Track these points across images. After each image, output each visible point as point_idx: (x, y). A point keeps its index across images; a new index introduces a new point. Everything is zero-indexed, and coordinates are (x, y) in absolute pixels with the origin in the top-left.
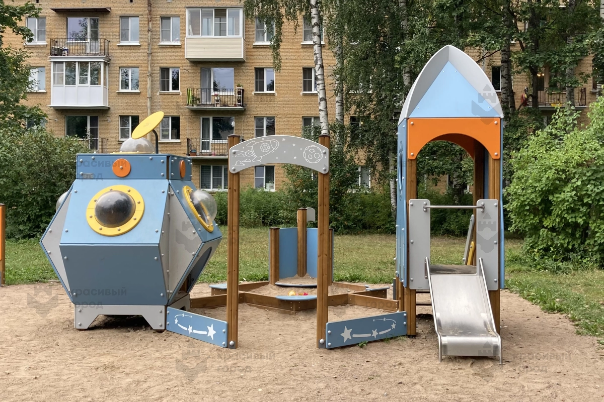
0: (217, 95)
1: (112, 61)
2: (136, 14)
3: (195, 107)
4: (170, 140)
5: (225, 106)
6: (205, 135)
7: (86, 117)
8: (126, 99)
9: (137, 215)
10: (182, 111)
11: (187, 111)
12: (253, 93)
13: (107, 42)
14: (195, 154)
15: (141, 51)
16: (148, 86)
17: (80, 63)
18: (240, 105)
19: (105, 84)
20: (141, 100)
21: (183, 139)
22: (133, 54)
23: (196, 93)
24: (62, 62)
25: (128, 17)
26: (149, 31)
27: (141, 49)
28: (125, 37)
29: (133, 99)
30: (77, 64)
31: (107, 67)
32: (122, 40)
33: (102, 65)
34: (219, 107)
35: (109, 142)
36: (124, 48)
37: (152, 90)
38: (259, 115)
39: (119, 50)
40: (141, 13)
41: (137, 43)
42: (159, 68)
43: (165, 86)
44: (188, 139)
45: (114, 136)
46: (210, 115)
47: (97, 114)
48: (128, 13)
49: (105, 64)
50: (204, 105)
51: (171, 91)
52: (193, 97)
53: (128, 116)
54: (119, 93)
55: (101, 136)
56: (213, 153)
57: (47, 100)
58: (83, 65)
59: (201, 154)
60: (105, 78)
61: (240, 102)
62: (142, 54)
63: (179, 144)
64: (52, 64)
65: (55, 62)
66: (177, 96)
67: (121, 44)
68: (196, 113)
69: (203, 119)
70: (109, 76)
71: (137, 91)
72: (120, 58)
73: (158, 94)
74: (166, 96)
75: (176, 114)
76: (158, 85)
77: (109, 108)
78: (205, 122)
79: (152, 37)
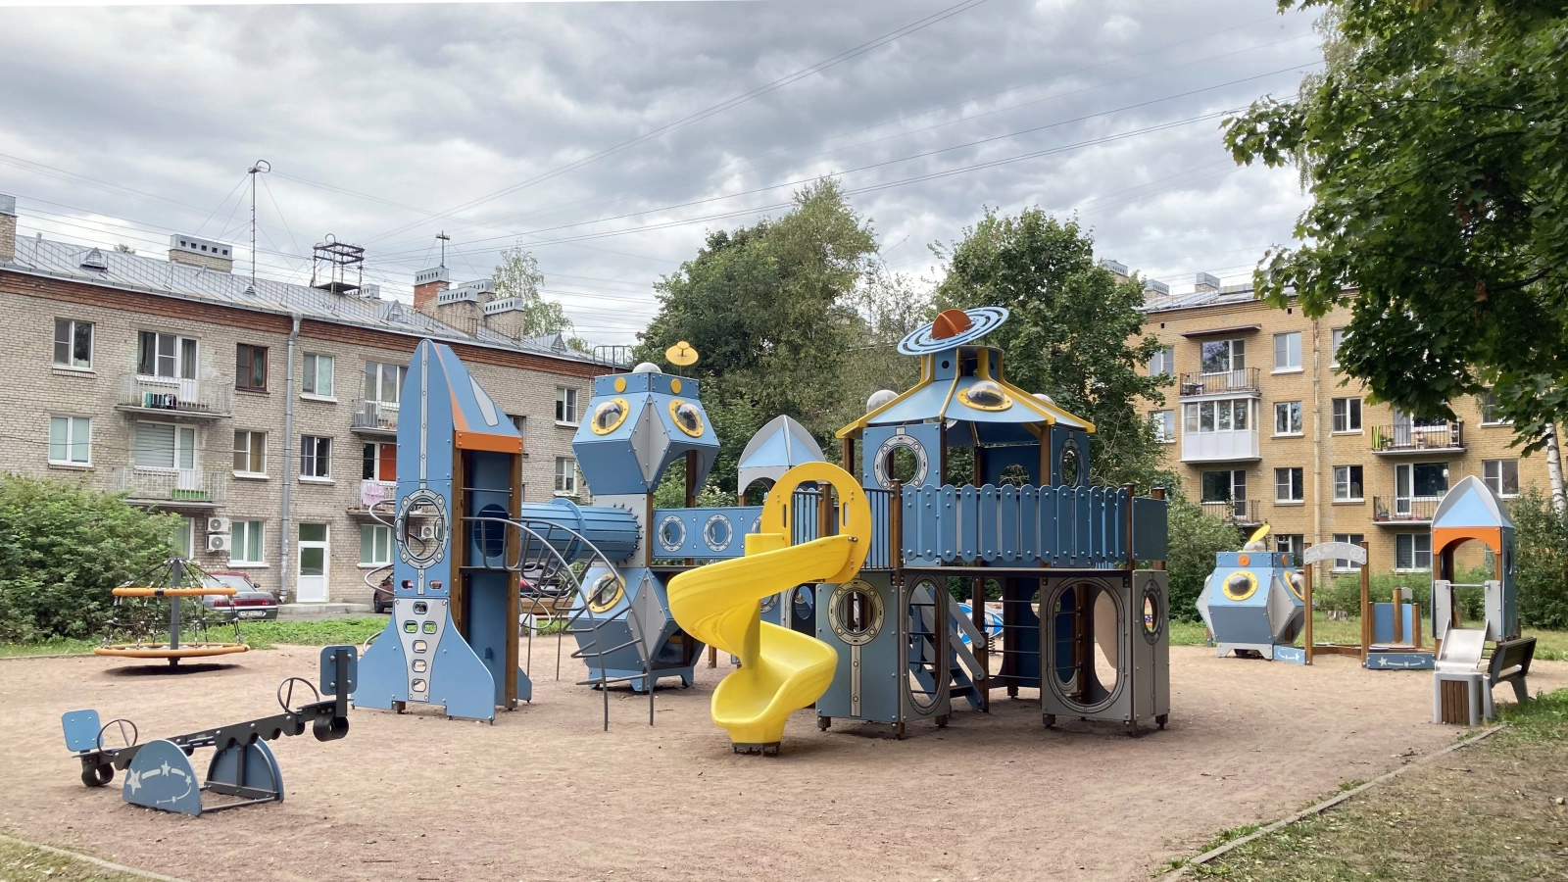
0: (1419, 433)
1: (1263, 395)
2: (1296, 329)
3: (1385, 451)
4: (1348, 499)
5: (1432, 447)
6: (1402, 490)
7: (1229, 473)
8: (1285, 446)
9: (1253, 589)
10: (1365, 458)
11: (1374, 458)
12: (1479, 426)
13: (1256, 371)
14: (1386, 519)
15: (1304, 379)
16: (1316, 426)
17: (1220, 402)
18: (1457, 446)
19: (1254, 427)
20: (1305, 446)
21: (1367, 497)
22: (1293, 383)
23: (1388, 433)
24: (1196, 403)
25: (1285, 334)
26: (1315, 351)
27: (1305, 376)
28: (1281, 362)
29: (1294, 445)
30: (1215, 404)
31: (1257, 404)
32: (1277, 366)
33: (1250, 403)
34: (1422, 449)
35: (1260, 505)
36: (1280, 377)
37: (1321, 430)
38: (1490, 457)
39: (1273, 380)
40: (1303, 327)
41: (1299, 369)
42: (1330, 400)
43: (1339, 424)
44: (1375, 498)
45: (1268, 496)
46: (1410, 462)
47: (1245, 468)
48: (1283, 330)
49: (1254, 400)
50: (1398, 448)
51: (1349, 430)
52: (1382, 437)
53: (1287, 469)
54: (1274, 439)
55: (1248, 498)
56: (1414, 516)
57: (1177, 452)
58: (1224, 404)
59: (1396, 518)
60: (1254, 420)
61: (1456, 441)
62: (1307, 381)
63: (1363, 504)
64: (1183, 406)
65: (1187, 404)
66: (1359, 437)
67: (1275, 372)
68: (1387, 459)
69: (1399, 467)
70: (1260, 415)
71: (1300, 433)
72: (1275, 392)
73: (1330, 436)
74: (1341, 438)
75: (1356, 463)
76: (1330, 423)
77: (1261, 459)
78: (1402, 473)
79: (1319, 358)
